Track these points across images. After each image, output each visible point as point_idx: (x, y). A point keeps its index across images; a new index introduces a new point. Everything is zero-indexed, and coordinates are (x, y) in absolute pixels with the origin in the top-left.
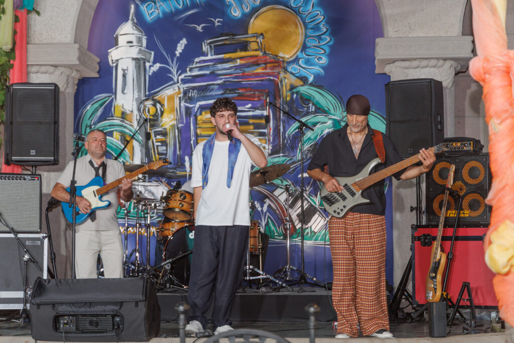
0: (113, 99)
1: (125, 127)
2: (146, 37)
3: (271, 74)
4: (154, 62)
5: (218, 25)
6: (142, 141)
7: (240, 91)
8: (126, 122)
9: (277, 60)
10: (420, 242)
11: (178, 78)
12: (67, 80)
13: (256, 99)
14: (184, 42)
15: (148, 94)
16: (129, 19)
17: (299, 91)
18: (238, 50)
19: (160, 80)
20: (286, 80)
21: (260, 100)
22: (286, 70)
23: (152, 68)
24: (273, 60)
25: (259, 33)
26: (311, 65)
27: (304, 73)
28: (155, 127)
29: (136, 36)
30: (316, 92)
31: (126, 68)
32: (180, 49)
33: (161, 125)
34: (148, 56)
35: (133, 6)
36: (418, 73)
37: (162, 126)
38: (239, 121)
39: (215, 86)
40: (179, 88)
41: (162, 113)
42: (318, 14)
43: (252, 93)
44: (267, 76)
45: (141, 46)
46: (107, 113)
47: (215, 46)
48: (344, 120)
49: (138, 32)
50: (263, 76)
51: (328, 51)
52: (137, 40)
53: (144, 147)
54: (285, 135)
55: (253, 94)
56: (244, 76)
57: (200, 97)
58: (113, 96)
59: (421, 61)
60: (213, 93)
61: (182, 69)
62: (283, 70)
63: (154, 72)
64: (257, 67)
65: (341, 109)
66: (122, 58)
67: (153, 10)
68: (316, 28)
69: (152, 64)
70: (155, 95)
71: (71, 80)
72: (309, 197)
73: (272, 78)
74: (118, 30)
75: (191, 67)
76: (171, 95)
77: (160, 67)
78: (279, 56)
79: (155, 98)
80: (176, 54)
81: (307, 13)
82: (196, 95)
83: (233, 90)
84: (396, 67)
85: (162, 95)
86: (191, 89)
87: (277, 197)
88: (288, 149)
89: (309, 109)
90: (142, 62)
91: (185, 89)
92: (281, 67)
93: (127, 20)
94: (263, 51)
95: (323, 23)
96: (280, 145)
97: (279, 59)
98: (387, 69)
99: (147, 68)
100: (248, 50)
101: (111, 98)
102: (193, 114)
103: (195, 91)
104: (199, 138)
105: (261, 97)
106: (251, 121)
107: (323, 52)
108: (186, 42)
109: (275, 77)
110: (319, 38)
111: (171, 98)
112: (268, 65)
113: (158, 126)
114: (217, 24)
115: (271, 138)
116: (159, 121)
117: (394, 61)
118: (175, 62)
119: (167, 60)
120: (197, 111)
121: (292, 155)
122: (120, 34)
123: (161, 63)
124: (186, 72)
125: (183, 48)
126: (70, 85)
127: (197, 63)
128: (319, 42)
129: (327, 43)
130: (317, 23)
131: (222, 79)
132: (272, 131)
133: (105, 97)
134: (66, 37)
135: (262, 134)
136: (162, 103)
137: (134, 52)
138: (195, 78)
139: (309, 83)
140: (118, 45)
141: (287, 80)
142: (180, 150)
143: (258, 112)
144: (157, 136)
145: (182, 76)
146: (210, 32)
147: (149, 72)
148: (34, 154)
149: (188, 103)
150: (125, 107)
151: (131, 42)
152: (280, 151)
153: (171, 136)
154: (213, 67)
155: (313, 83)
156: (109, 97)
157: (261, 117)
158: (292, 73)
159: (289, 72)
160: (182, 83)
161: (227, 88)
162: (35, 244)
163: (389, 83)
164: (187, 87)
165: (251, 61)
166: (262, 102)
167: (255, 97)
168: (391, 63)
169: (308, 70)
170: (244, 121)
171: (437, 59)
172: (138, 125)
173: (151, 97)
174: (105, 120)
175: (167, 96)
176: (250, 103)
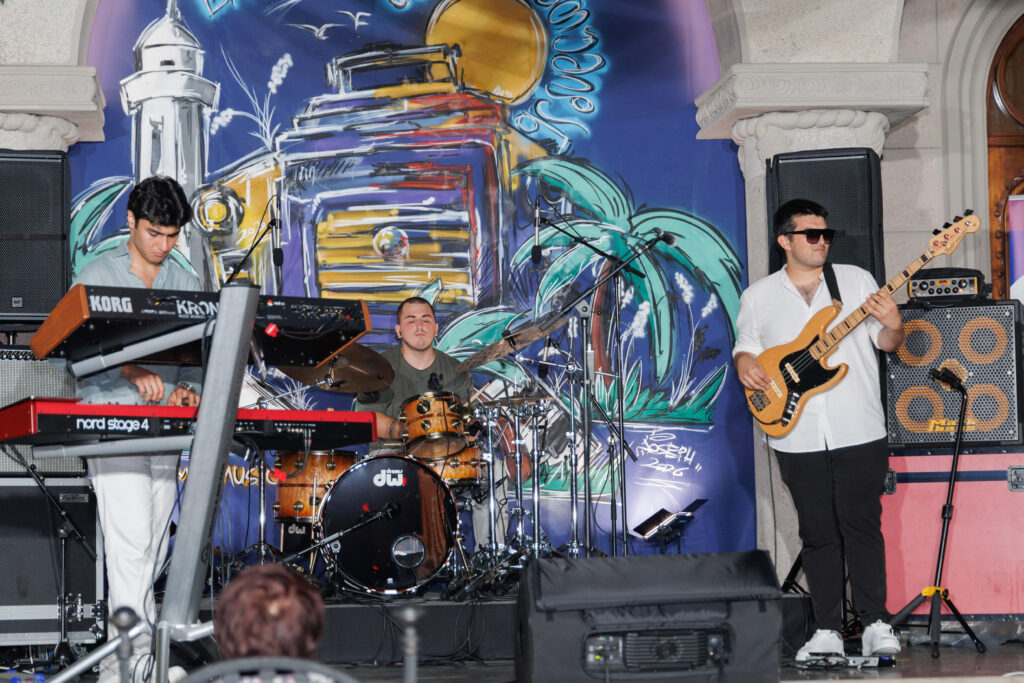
2: (203, 52)
3: (478, 132)
4: (222, 107)
5: (360, 26)
7: (410, 170)
9: (489, 102)
11: (274, 140)
13: (445, 187)
14: (286, 61)
15: (209, 176)
16: (165, 12)
17: (538, 170)
18: (405, 81)
19: (235, 144)
20: (510, 146)
21: (452, 189)
23: (216, 119)
24: (481, 104)
25: (451, 45)
26: (561, 116)
27: (548, 132)
28: (226, 247)
29: (182, 50)
30: (573, 173)
31: (160, 121)
32: (277, 77)
33: (238, 243)
34: (208, 92)
36: (814, 139)
37: (241, 246)
38: (408, 233)
39: (356, 158)
40: (277, 164)
41: (241, 217)
42: (576, 7)
43: (437, 172)
44: (468, 137)
45: (193, 72)
46: (119, 218)
47: (354, 70)
48: (634, 233)
49: (188, 41)
50: (459, 138)
51: (598, 88)
52: (183, 59)
54: (508, 263)
55: (440, 174)
56: (419, 137)
57: (323, 182)
59: (821, 114)
60: (352, 174)
61: (282, 121)
62: (504, 125)
63: (220, 127)
64: (445, 117)
65: (627, 210)
66: (151, 98)
68: (573, 35)
69: (216, 111)
70: (225, 178)
72: (561, 398)
73: (478, 141)
74: (140, 37)
75: (302, 116)
76: (258, 178)
77: (235, 118)
78: (494, 95)
79: (224, 185)
80: (269, 90)
81: (553, 5)
82: (314, 178)
83: (394, 168)
84: (767, 125)
85: (240, 179)
86: (303, 164)
88: (516, 296)
89: (560, 210)
90: (194, 106)
91: (290, 164)
92: (499, 118)
93: (161, 14)
94: (459, 83)
95: (586, 25)
96: (498, 287)
97: (493, 101)
98: (739, 132)
99: (207, 118)
100: (427, 82)
102: (308, 218)
103: (313, 169)
104: (321, 272)
105: (456, 183)
106: (435, 234)
107: (587, 87)
108: (291, 63)
109: (486, 140)
110: (579, 55)
111: (259, 185)
112: (471, 114)
113: (231, 246)
114: (358, 23)
115: (479, 272)
116: (234, 236)
118: (267, 105)
119: (248, 101)
120: (317, 212)
121: (524, 307)
122: (145, 45)
123: (236, 109)
124: (292, 127)
125: (284, 75)
127: (315, 107)
128: (579, 67)
129: (596, 69)
130: (573, 25)
131: (370, 142)
132: (479, 255)
133: (116, 185)
134: (59, 52)
135: (459, 263)
136: (240, 196)
137: (178, 85)
138: (310, 141)
139: (559, 153)
140: (141, 69)
141: (512, 147)
143: (449, 216)
145: (283, 137)
146: (344, 40)
147: (210, 127)
148: (20, 305)
149: (295, 195)
151: (170, 63)
152: (498, 298)
153: (260, 267)
154: (349, 117)
155: (569, 153)
156: (124, 183)
157: (456, 226)
158: (522, 133)
159: (517, 130)
160: (283, 152)
161: (382, 162)
162: (78, 501)
163: (777, 157)
164: (293, 161)
165: (433, 103)
166: (459, 192)
167: (442, 183)
168: (752, 118)
169: (557, 125)
170: (418, 234)
171: (854, 109)
172: (188, 244)
173: (215, 183)
174: (116, 233)
175: (251, 180)
176: (432, 195)
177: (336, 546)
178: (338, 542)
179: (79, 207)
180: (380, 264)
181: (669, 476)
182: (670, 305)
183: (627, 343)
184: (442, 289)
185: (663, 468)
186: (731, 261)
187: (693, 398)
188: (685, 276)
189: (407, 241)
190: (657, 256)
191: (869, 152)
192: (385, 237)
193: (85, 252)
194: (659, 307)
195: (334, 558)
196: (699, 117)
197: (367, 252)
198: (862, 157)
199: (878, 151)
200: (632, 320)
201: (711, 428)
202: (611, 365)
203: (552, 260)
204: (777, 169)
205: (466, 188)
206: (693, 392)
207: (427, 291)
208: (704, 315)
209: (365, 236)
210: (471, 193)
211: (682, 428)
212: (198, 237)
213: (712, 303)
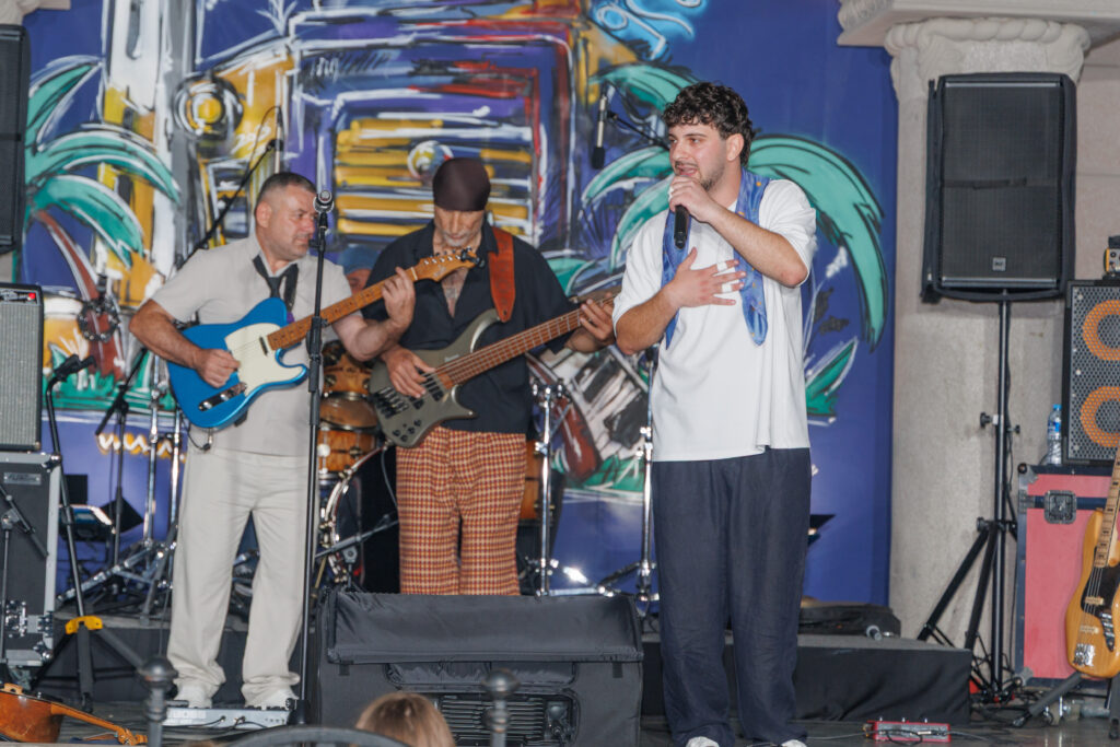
0: (99, 71)
1: (132, 153)
3: (549, 27)
6: (179, 194)
7: (460, 70)
8: (136, 138)
10: (1042, 510)
11: (287, 21)
15: (202, 64)
17: (624, 79)
19: (235, 25)
20: (590, 47)
21: (513, 97)
26: (658, 10)
27: (640, 29)
28: (218, 155)
30: (670, 85)
33: (234, 151)
37: (237, 156)
38: (453, 151)
39: (392, 51)
40: (289, 52)
41: (238, 118)
43: (494, 75)
44: (536, 32)
46: (82, 111)
50: (525, 32)
53: (185, 212)
54: (580, 196)
55: (497, 78)
56: (473, 29)
57: (347, 80)
58: (102, 64)
59: (1001, 24)
60: (385, 71)
62: (582, 19)
63: (219, 2)
64: (508, 5)
70: (221, 67)
72: (638, 373)
73: (549, 38)
76: (265, 69)
82: (337, 74)
83: (439, 67)
84: (930, 35)
85: (240, 69)
86: (322, 55)
87: (551, 369)
88: (587, 239)
89: (649, 131)
91: (306, 53)
92: (577, 10)
96: (564, 225)
98: (894, 40)
101: (95, 69)
102: (326, 125)
103: (335, 62)
104: (340, 195)
105: (518, 91)
106: (487, 155)
109: (560, 37)
111: (265, 79)
112: (542, 2)
113: (225, 155)
115: (542, 206)
116: (228, 143)
117: (925, 18)
120: (338, 118)
121: (597, 253)
124: (310, 6)
131: (408, 33)
132: (543, 186)
133: (79, 66)
135: (516, 193)
136: (239, 91)
138: (334, 27)
139: (653, 57)
141: (593, 48)
143: (507, 131)
144: (224, 184)
145: (300, 19)
147: (207, 1)
149: (312, 94)
150: (133, 95)
152: (564, 240)
155: (664, 60)
156: (90, 64)
157: (515, 145)
158: (606, 29)
159: (598, 24)
160: (297, 38)
161: (424, 58)
162: (26, 483)
163: (943, 79)
164: (311, 50)
166: (520, 102)
167: (499, 89)
168: (911, 23)
169: (653, 22)
171: (1046, 19)
172: (169, 149)
173: (208, 73)
174: (78, 129)
175: (256, 72)
176: (486, 104)
177: (351, 554)
178: (353, 550)
179: (32, 92)
180: (417, 189)
186: (868, 207)
191: (1062, 79)
192: (424, 155)
193: (35, 152)
195: (347, 568)
196: (842, 17)
197: (398, 173)
198: (1054, 85)
199: (1073, 76)
201: (832, 420)
203: (636, 195)
204: (943, 96)
205: (530, 97)
208: (829, 274)
209: (398, 152)
210: (536, 104)
212: (183, 141)
213: (841, 260)
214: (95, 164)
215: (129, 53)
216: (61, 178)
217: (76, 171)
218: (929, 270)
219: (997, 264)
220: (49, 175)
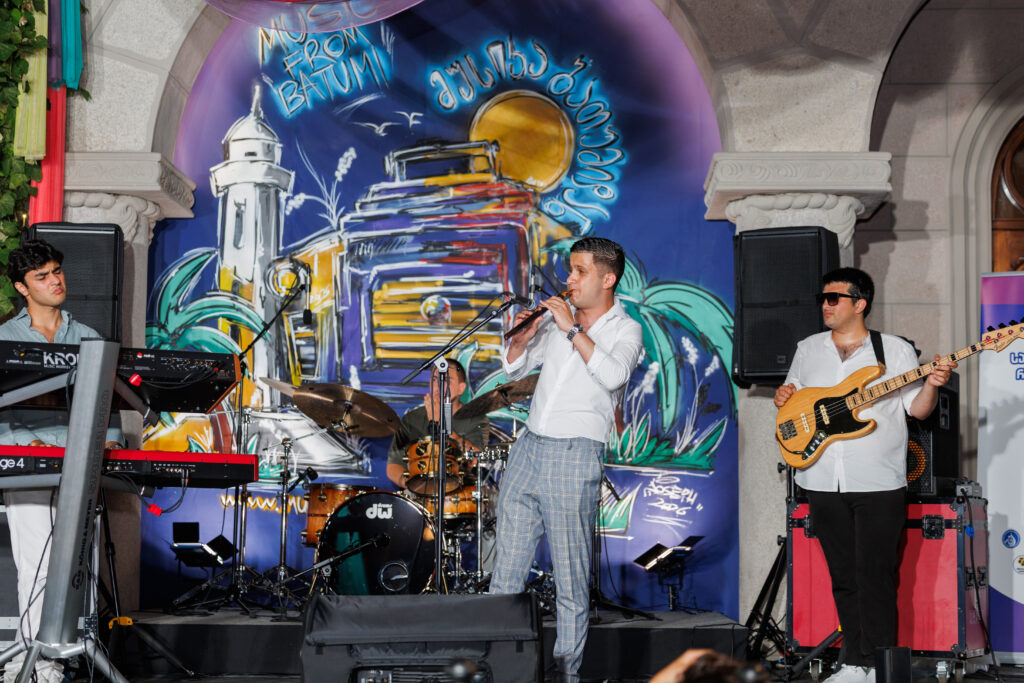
0: (216, 258)
1: (239, 310)
2: (281, 145)
3: (512, 216)
4: (296, 192)
5: (414, 125)
6: (270, 336)
7: (454, 247)
8: (241, 299)
9: (522, 190)
10: (802, 529)
11: (339, 221)
12: (137, 220)
14: (351, 154)
15: (284, 250)
16: (249, 112)
17: (564, 248)
18: (452, 171)
19: (305, 223)
20: (540, 228)
21: (490, 263)
22: (539, 209)
23: (291, 202)
24: (515, 190)
25: (491, 141)
26: (585, 202)
27: (573, 215)
28: (293, 310)
29: (263, 144)
31: (243, 202)
32: (343, 167)
34: (284, 179)
35: (258, 88)
36: (790, 219)
38: (451, 301)
39: (408, 237)
40: (341, 240)
42: (600, 108)
43: (476, 250)
44: (504, 219)
45: (272, 162)
46: (205, 286)
47: (408, 162)
48: (646, 303)
49: (267, 135)
50: (497, 220)
51: (617, 177)
52: (264, 151)
53: (274, 347)
55: (479, 252)
56: (462, 220)
57: (379, 257)
59: (795, 196)
60: (404, 250)
61: (346, 204)
62: (535, 210)
63: (294, 209)
64: (486, 203)
65: (640, 283)
66: (236, 183)
67: (294, 96)
68: (597, 133)
69: (291, 195)
70: (296, 252)
71: (143, 222)
73: (513, 223)
74: (229, 132)
75: (364, 200)
76: (324, 252)
77: (306, 201)
78: (527, 184)
80: (335, 178)
81: (580, 105)
82: (372, 253)
83: (440, 245)
84: (749, 206)
85: (309, 253)
86: (360, 242)
90: (272, 191)
91: (352, 241)
92: (531, 204)
93: (246, 113)
94: (498, 173)
95: (609, 125)
97: (526, 189)
98: (730, 212)
99: (283, 201)
100: (470, 172)
101: (213, 256)
102: (365, 288)
103: (371, 245)
104: (376, 333)
105: (493, 259)
106: (473, 303)
107: (608, 177)
108: (355, 156)
109: (519, 223)
110: (602, 150)
111: (325, 258)
112: (507, 200)
113: (300, 309)
114: (412, 122)
116: (303, 300)
117: (745, 195)
118: (333, 191)
119: (319, 187)
120: (373, 283)
122: (233, 138)
123: (308, 193)
124: (354, 209)
125: (349, 165)
126: (143, 230)
127: (374, 194)
128: (601, 160)
129: (616, 161)
130: (598, 123)
131: (420, 224)
133: (203, 255)
134: (136, 141)
135: (495, 327)
136: (309, 267)
137: (259, 172)
138: (370, 222)
140: (228, 158)
141: (542, 229)
142: (340, 355)
143: (486, 287)
144: (299, 328)
145: (347, 218)
146: (400, 136)
147: (286, 209)
149: (355, 267)
150: (239, 273)
151: (253, 154)
153: (325, 328)
154: (404, 202)
156: (210, 253)
157: (491, 295)
158: (550, 216)
159: (545, 213)
160: (346, 231)
161: (430, 240)
163: (741, 234)
164: (355, 239)
165: (475, 191)
166: (495, 267)
167: (481, 259)
169: (582, 210)
170: (459, 302)
171: (826, 193)
172: (263, 307)
173: (288, 256)
174: (203, 296)
175: (319, 254)
176: (472, 269)
177: (327, 570)
178: (329, 567)
179: (173, 274)
180: (426, 327)
181: (673, 514)
182: (676, 365)
183: (637, 399)
184: (479, 350)
185: (667, 507)
186: (731, 328)
187: (696, 446)
188: (691, 340)
189: (449, 309)
190: (667, 324)
191: (821, 230)
192: (431, 304)
193: (177, 311)
194: (667, 367)
197: (414, 317)
200: (642, 378)
201: (711, 473)
202: (623, 416)
204: (741, 245)
205: (501, 264)
206: (696, 441)
207: (465, 351)
208: (707, 374)
209: (413, 303)
210: (505, 268)
211: (685, 473)
212: (272, 301)
213: (715, 363)
214: (217, 317)
215: (236, 245)
216: (193, 328)
217: (203, 323)
218: (736, 365)
219: (781, 359)
220: (186, 326)
